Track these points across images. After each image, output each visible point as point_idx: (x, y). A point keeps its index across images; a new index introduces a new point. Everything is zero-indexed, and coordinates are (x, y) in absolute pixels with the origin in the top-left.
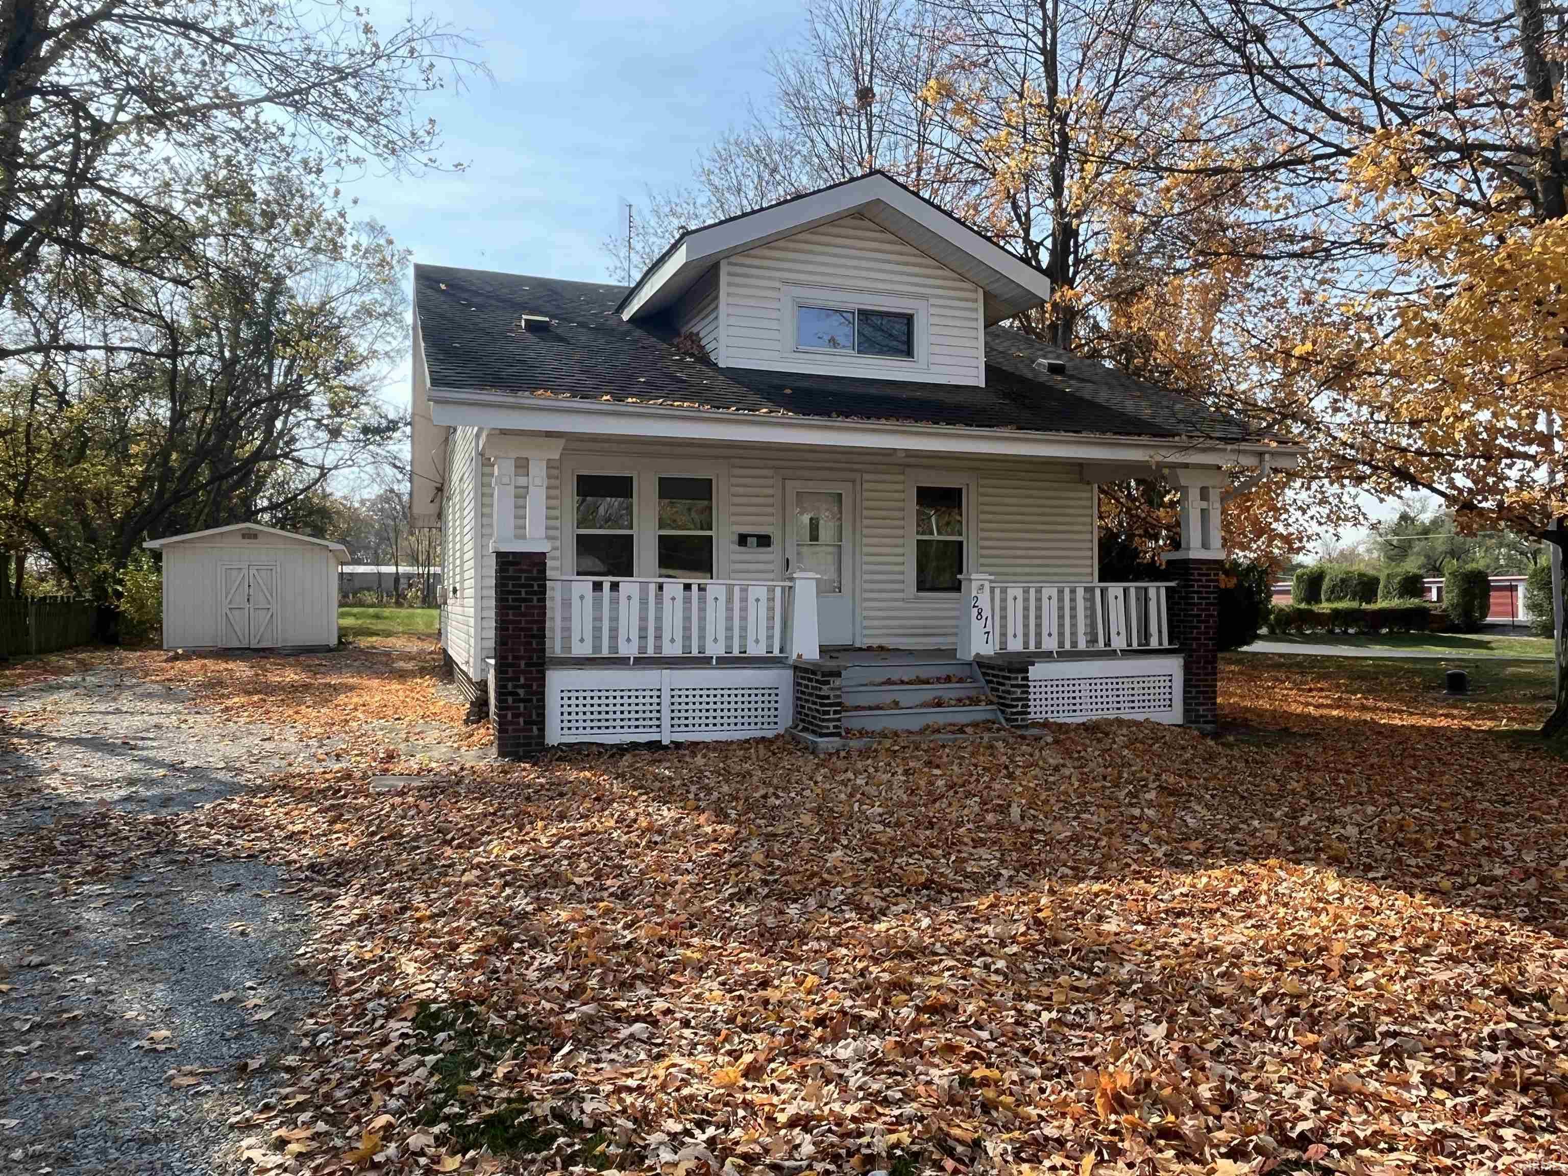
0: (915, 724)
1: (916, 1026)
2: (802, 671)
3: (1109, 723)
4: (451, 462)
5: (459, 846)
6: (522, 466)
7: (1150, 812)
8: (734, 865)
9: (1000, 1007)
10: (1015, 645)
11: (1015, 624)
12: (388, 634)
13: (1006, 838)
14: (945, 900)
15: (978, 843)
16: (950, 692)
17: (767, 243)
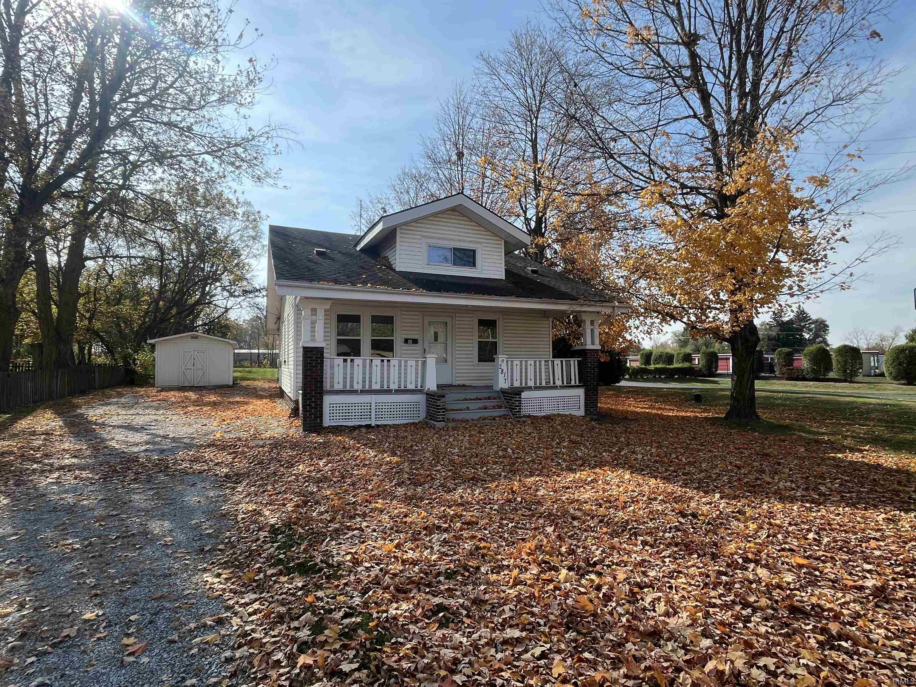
0: (476, 416)
1: (461, 529)
2: (430, 395)
3: (554, 415)
4: (284, 308)
5: (287, 467)
6: (314, 311)
7: (564, 450)
8: (398, 473)
9: (494, 522)
10: (517, 384)
11: (516, 376)
12: (254, 379)
13: (506, 461)
14: (479, 484)
15: (495, 463)
16: (489, 403)
17: (416, 221)
